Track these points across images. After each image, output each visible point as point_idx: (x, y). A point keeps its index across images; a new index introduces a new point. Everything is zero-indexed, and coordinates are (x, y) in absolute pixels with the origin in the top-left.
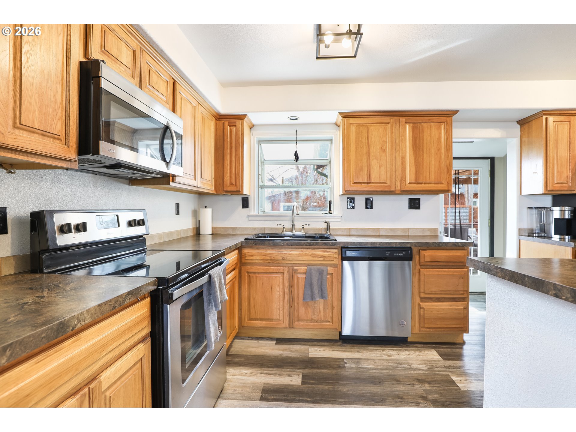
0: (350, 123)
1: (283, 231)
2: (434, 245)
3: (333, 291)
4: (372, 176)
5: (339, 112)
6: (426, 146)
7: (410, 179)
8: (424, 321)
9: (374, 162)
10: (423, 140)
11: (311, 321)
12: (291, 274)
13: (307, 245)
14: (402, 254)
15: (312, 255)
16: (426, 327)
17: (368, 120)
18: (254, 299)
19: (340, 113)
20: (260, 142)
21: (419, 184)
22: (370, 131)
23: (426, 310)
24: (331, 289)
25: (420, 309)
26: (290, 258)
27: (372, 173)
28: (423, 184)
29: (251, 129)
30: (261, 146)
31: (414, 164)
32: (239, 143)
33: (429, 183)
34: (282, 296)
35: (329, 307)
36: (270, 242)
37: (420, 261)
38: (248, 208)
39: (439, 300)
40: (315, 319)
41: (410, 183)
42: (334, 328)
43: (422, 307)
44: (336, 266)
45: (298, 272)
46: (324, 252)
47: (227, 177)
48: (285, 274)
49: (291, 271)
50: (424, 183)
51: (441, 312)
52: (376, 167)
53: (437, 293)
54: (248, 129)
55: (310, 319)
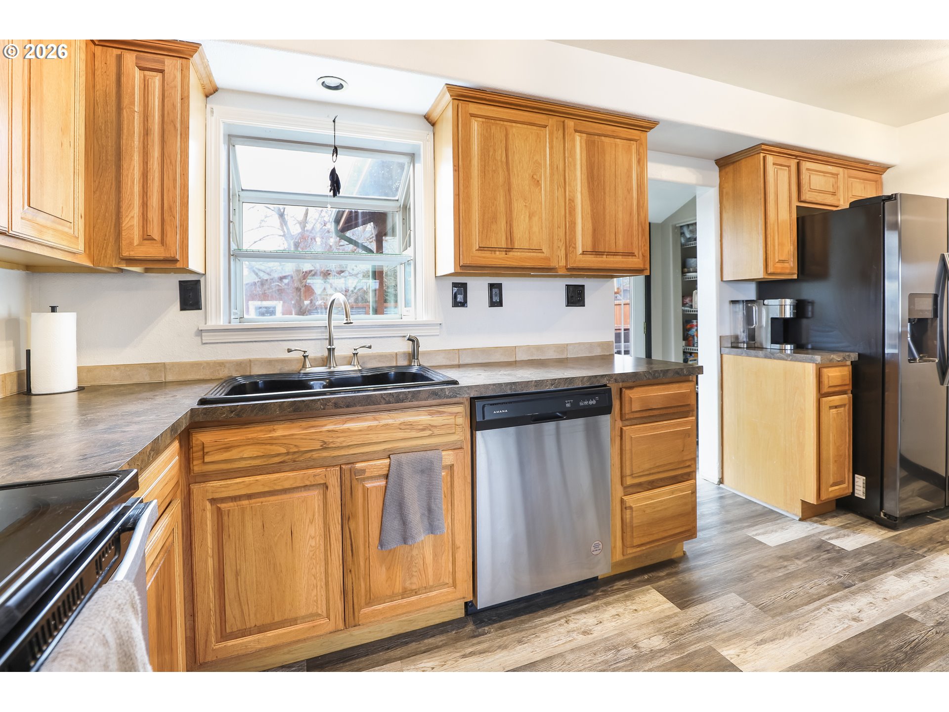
0: (471, 112)
1: (304, 366)
2: (646, 376)
3: (456, 506)
4: (515, 235)
5: (447, 84)
6: (609, 182)
7: (583, 246)
8: (633, 533)
9: (518, 205)
10: (605, 169)
11: (402, 595)
12: (348, 483)
13: (389, 402)
14: (594, 402)
15: (402, 427)
16: (636, 544)
17: (507, 113)
18: (237, 574)
19: (450, 87)
20: (233, 139)
21: (598, 256)
22: (510, 136)
23: (636, 511)
24: (450, 505)
25: (624, 509)
26: (344, 441)
27: (515, 228)
28: (605, 256)
29: (207, 96)
30: (234, 151)
31: (589, 216)
32: (173, 122)
33: (614, 255)
34: (322, 548)
35: (446, 548)
36: (285, 405)
37: (623, 412)
38: (199, 308)
39: (652, 485)
40: (414, 587)
41: (584, 253)
42: (459, 597)
43: (628, 505)
44: (459, 446)
45: (367, 474)
46: (431, 414)
47: (133, 217)
48: (330, 487)
49: (347, 475)
50: (606, 253)
51: (659, 509)
52: (522, 217)
53: (652, 471)
54: (202, 97)
55: (401, 591)
